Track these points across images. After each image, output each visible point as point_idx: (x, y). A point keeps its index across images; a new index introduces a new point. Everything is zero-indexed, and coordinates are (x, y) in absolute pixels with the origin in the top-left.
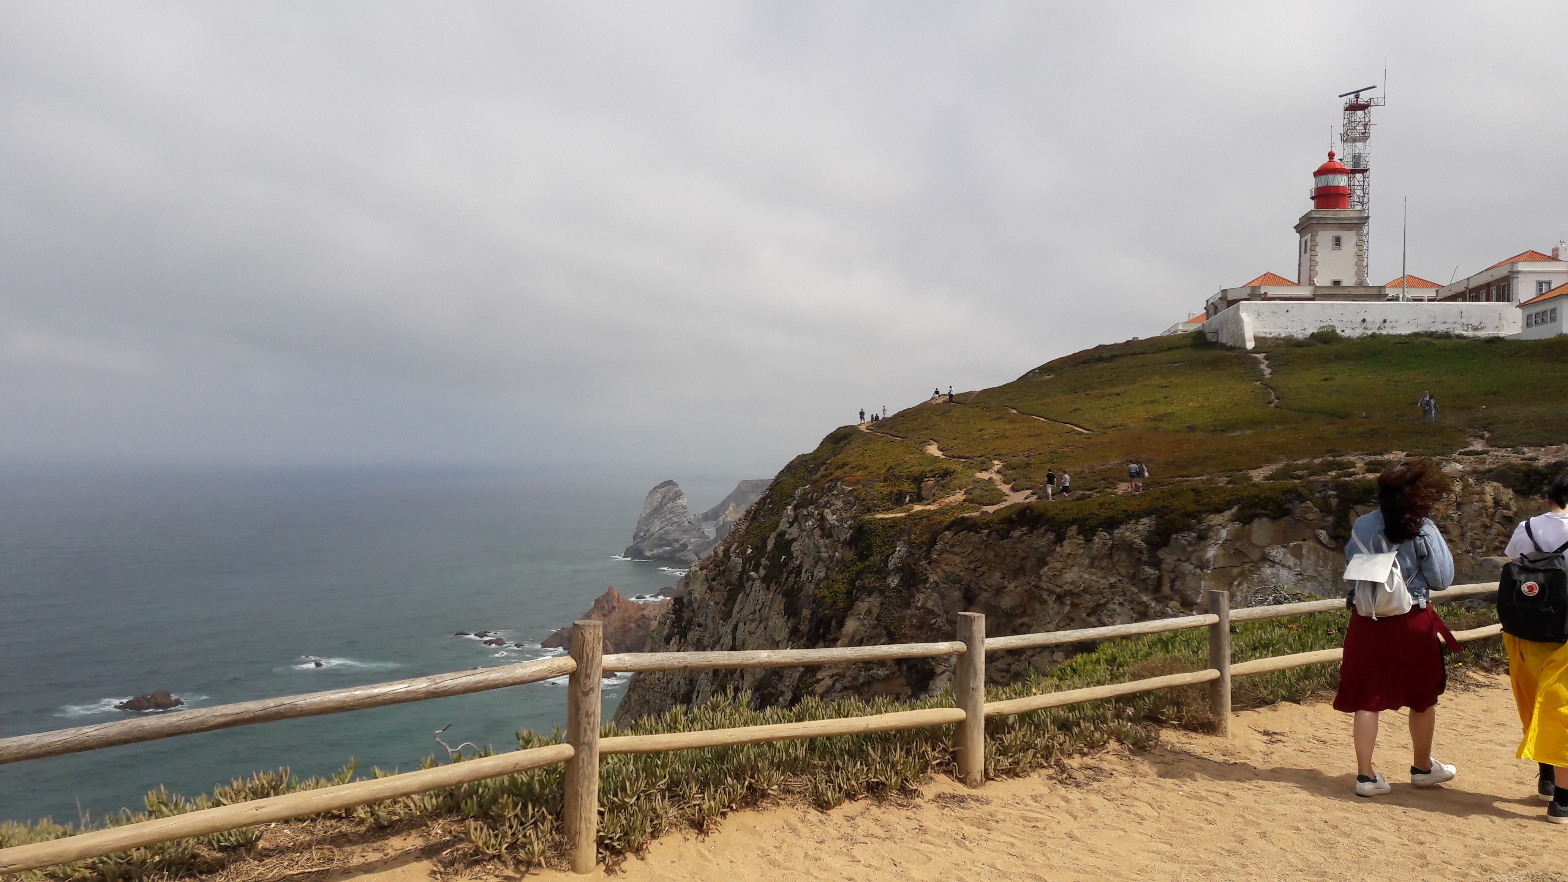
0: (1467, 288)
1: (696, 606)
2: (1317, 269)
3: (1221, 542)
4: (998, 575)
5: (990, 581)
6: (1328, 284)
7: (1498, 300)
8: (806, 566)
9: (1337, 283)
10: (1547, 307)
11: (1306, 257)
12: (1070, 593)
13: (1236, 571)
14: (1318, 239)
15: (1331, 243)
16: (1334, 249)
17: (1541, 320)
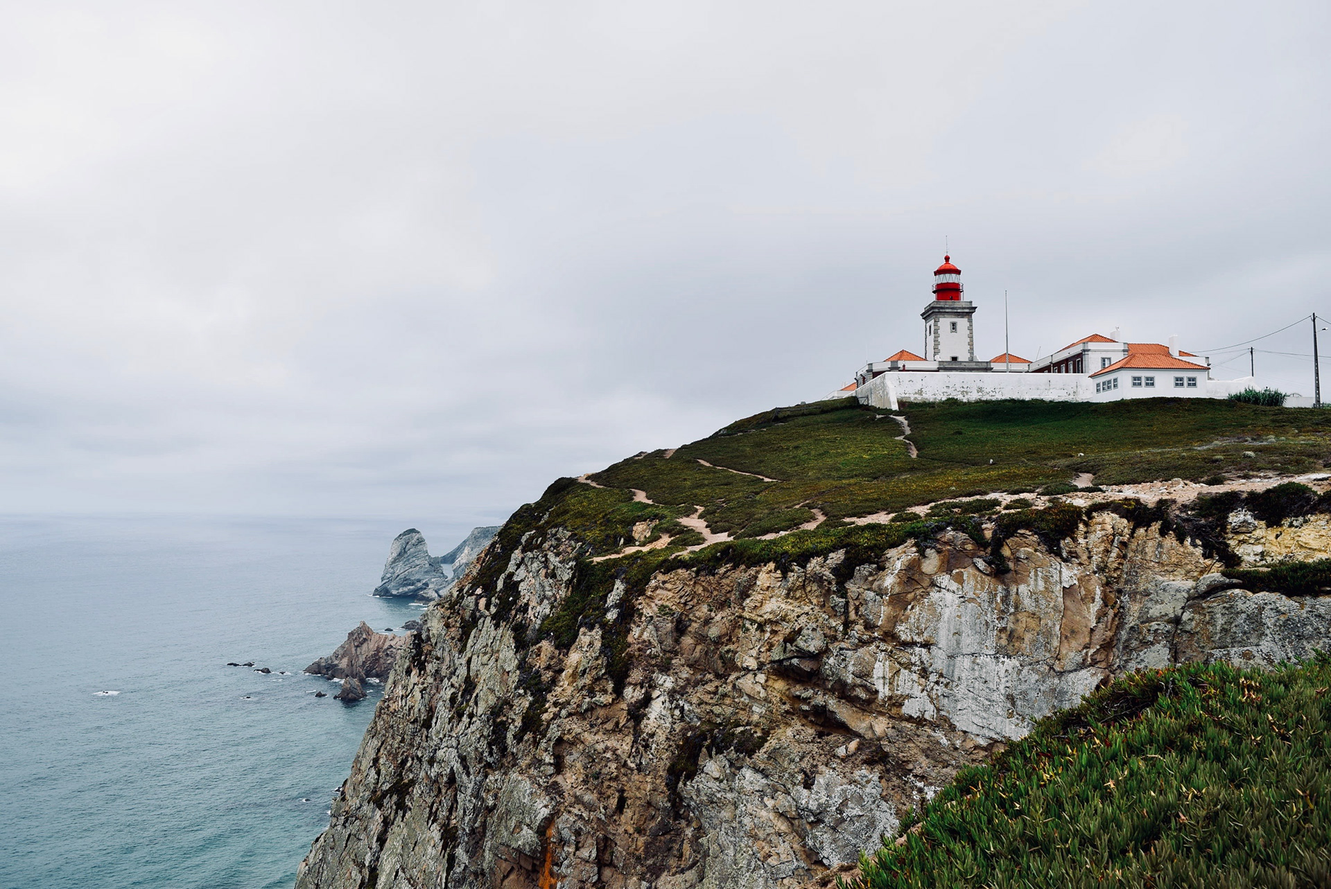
0: (1051, 363)
1: (433, 641)
2: (940, 347)
3: (896, 572)
4: (705, 608)
5: (698, 614)
6: (949, 360)
7: (1074, 372)
8: (532, 604)
9: (954, 359)
10: (1111, 377)
11: (931, 339)
12: (770, 621)
13: (910, 596)
14: (939, 324)
15: (949, 327)
16: (952, 332)
17: (1107, 386)
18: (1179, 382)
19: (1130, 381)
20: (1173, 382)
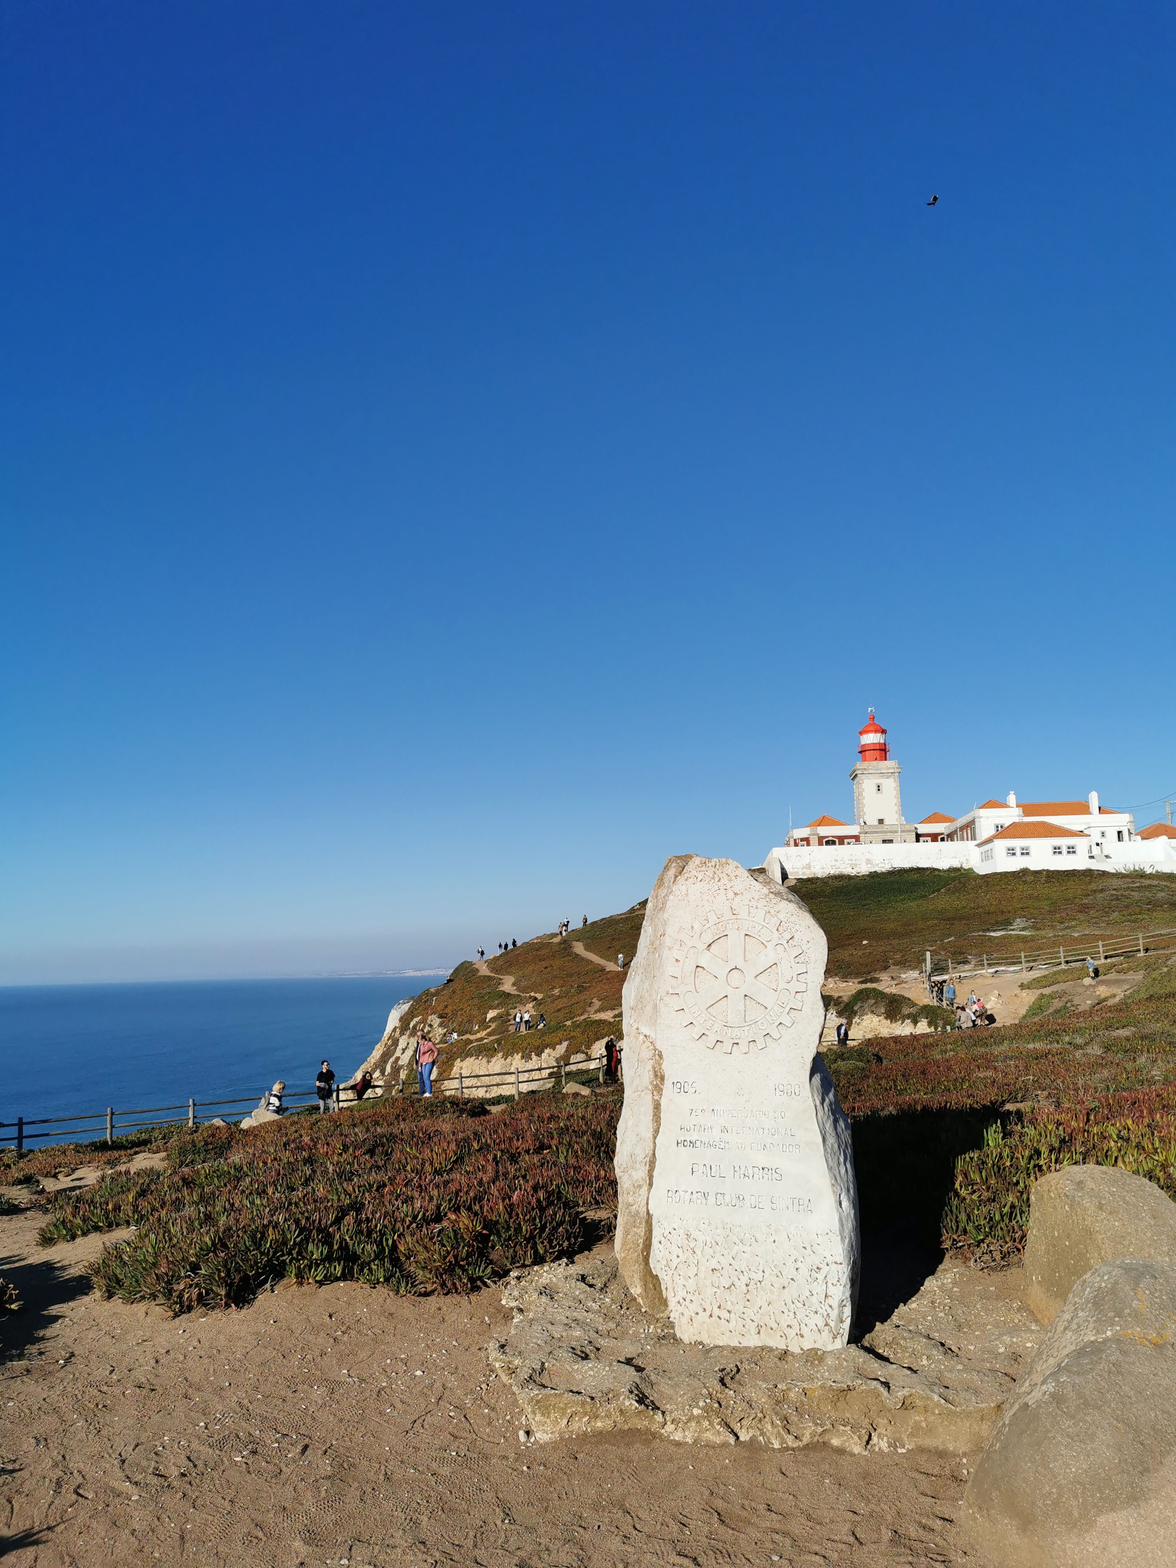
2: (865, 809)
6: (875, 823)
7: (969, 839)
9: (881, 821)
14: (864, 786)
17: (987, 857)
18: (1057, 850)
19: (1005, 851)
20: (1051, 850)
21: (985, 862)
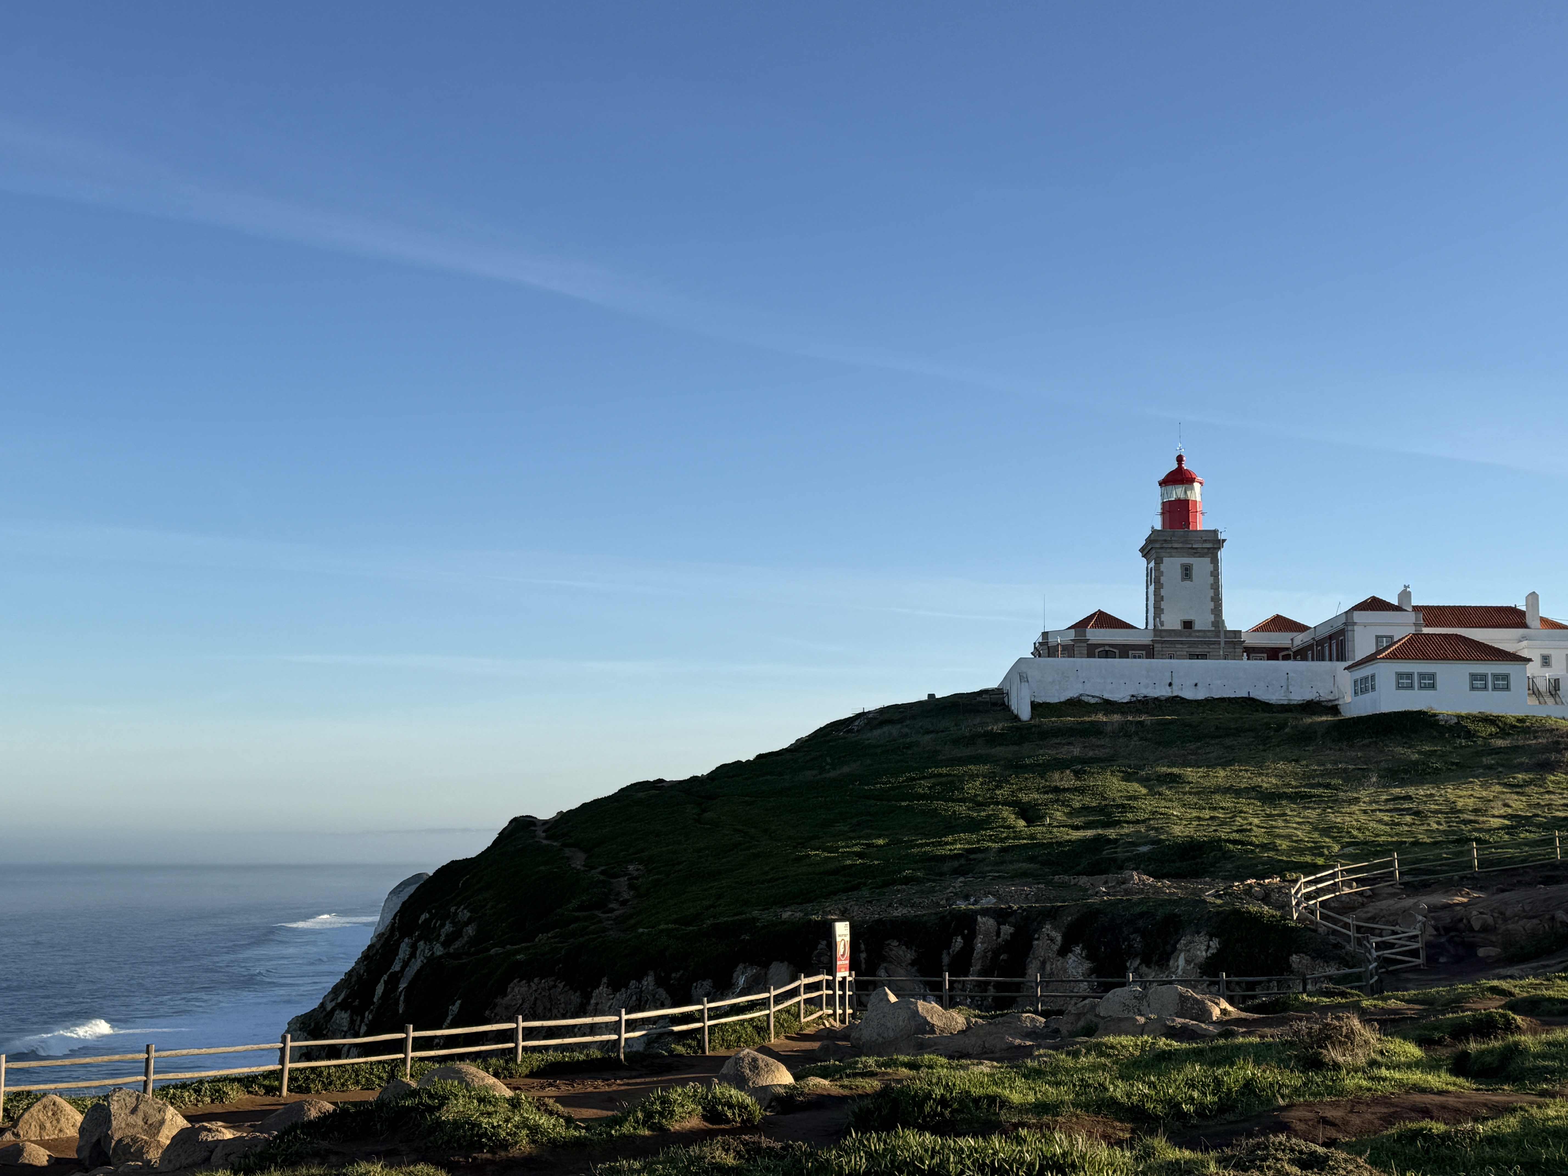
0: (1314, 639)
2: (1163, 605)
6: (1178, 626)
7: (1337, 658)
9: (1188, 625)
11: (1152, 588)
14: (1163, 567)
15: (1178, 572)
16: (1183, 580)
17: (1364, 686)
18: (1477, 682)
19: (1394, 680)
20: (1467, 682)
21: (1361, 697)
